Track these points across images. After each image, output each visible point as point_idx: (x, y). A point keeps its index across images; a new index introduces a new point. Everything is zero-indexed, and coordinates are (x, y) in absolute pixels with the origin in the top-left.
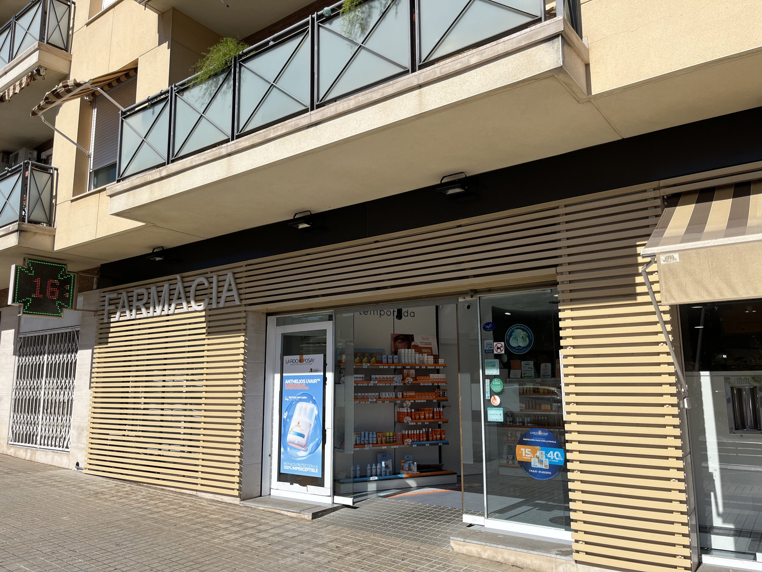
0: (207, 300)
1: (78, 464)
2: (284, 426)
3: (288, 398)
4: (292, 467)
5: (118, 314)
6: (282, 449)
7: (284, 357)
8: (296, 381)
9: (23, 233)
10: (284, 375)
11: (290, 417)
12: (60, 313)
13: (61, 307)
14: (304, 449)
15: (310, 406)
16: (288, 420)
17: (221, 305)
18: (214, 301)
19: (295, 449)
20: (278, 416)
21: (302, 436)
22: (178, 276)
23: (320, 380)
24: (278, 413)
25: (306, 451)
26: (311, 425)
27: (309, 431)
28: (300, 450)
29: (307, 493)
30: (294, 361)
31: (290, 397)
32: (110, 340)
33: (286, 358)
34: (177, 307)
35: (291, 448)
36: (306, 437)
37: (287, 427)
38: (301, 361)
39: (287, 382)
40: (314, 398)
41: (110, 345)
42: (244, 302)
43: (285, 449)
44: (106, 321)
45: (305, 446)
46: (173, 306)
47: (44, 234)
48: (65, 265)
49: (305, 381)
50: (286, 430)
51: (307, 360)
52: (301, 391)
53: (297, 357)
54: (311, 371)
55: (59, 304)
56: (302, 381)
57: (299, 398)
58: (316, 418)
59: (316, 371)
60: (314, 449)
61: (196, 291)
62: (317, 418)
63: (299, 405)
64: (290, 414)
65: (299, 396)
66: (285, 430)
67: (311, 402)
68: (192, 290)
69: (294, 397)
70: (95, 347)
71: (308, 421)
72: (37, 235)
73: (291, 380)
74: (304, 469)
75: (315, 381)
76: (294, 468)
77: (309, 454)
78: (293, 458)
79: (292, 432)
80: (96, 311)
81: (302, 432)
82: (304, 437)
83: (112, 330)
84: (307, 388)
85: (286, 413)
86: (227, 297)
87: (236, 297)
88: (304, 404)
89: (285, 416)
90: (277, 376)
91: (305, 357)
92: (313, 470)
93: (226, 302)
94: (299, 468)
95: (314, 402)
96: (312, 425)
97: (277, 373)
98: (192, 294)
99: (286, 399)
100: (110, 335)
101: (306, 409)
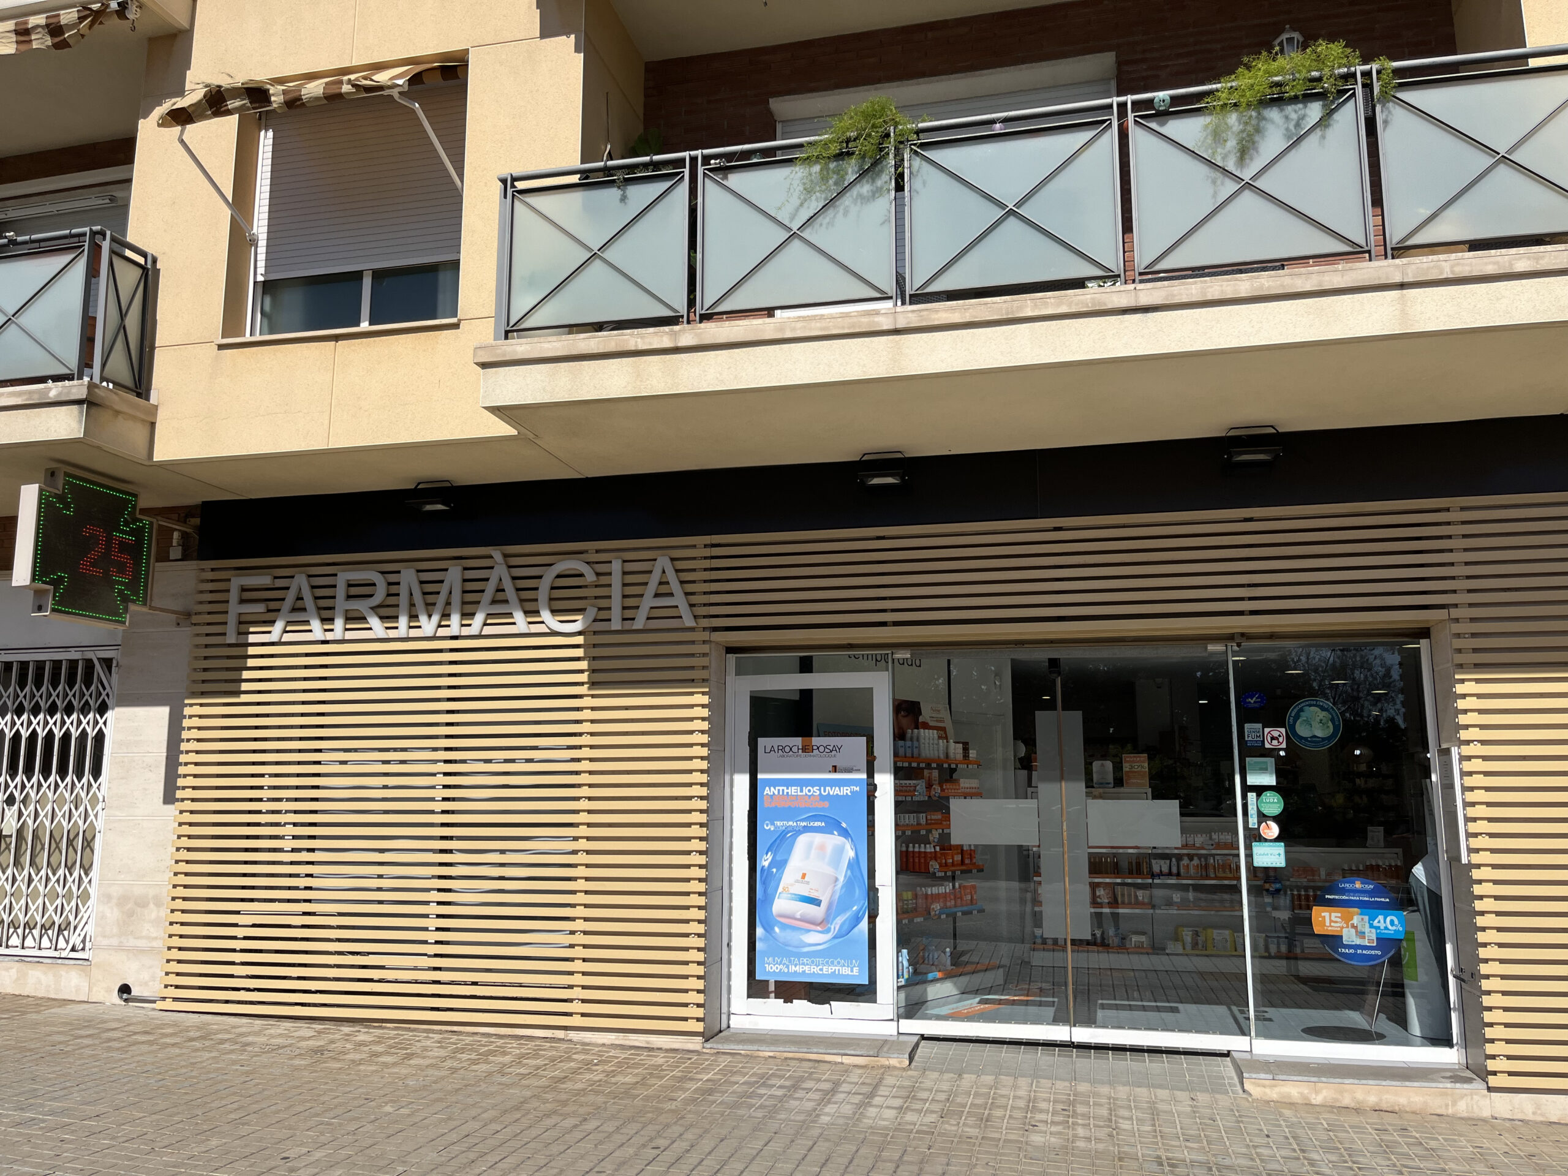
0: (592, 612)
1: (125, 989)
2: (764, 883)
3: (773, 824)
4: (788, 967)
5: (279, 625)
6: (759, 931)
7: (760, 740)
8: (793, 790)
9: (94, 410)
10: (760, 776)
11: (780, 864)
12: (120, 615)
13: (126, 600)
14: (819, 928)
15: (834, 840)
16: (774, 870)
17: (639, 624)
18: (616, 613)
19: (794, 928)
20: (747, 862)
21: (816, 902)
22: (496, 553)
23: (860, 790)
24: (746, 856)
25: (828, 931)
26: (837, 880)
27: (833, 893)
28: (809, 931)
29: (832, 1016)
30: (787, 749)
31: (778, 823)
32: (245, 686)
33: (762, 742)
34: (489, 621)
35: (784, 927)
36: (824, 905)
37: (773, 884)
38: (806, 749)
39: (766, 792)
40: (844, 825)
41: (244, 698)
42: (705, 623)
43: (768, 929)
44: (231, 639)
45: (823, 924)
46: (479, 618)
47: (134, 418)
48: (135, 496)
49: (820, 790)
50: (770, 891)
51: (821, 749)
52: (808, 810)
53: (798, 741)
54: (835, 769)
55: (121, 592)
56: (809, 791)
57: (804, 824)
58: (850, 866)
59: (849, 770)
60: (846, 927)
61: (553, 588)
62: (853, 865)
63: (803, 840)
64: (778, 858)
65: (802, 820)
66: (765, 891)
67: (835, 833)
68: (545, 585)
69: (791, 823)
70: (187, 701)
71: (830, 871)
72: (120, 417)
73: (781, 788)
74: (821, 970)
75: (846, 791)
76: (793, 969)
77: (835, 937)
78: (790, 948)
79: (784, 895)
80: (188, 615)
81: (814, 895)
82: (819, 906)
83: (251, 663)
84: (826, 804)
85: (770, 856)
86: (652, 608)
87: (684, 610)
88: (818, 838)
89: (765, 861)
90: (742, 782)
91: (816, 741)
92: (846, 971)
93: (648, 618)
94: (806, 968)
95: (845, 833)
96: (841, 879)
97: (741, 771)
98: (543, 594)
99: (765, 826)
100: (246, 675)
101: (822, 848)
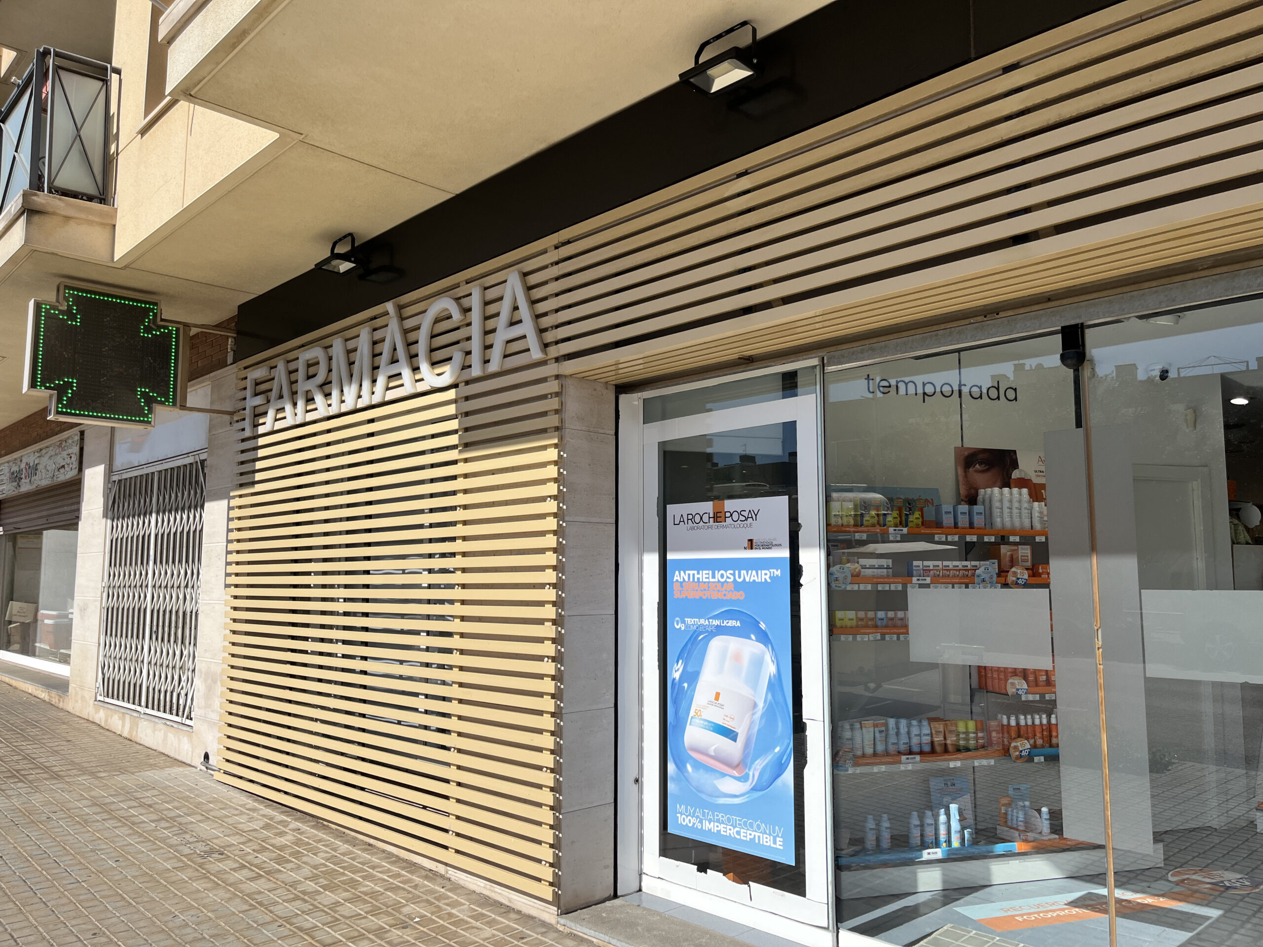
0: (458, 357)
1: (206, 757)
2: (674, 702)
3: (683, 622)
4: (701, 822)
5: (271, 413)
6: (671, 767)
7: (669, 507)
8: (704, 576)
9: (36, 218)
10: (670, 556)
11: (692, 677)
14: (735, 773)
15: (751, 647)
16: (686, 685)
18: (475, 359)
19: (708, 769)
20: (657, 671)
21: (730, 734)
22: (389, 306)
23: (782, 573)
25: (744, 779)
26: (755, 705)
27: (752, 723)
28: (724, 775)
30: (697, 518)
31: (689, 621)
33: (674, 510)
34: (391, 385)
36: (741, 739)
37: (684, 704)
38: (718, 517)
39: (677, 577)
40: (763, 626)
41: (258, 488)
42: (554, 351)
43: (681, 767)
44: (248, 433)
45: (741, 765)
46: (381, 381)
47: (90, 223)
49: (734, 575)
50: (681, 712)
51: (735, 516)
52: (720, 603)
53: (707, 507)
54: (751, 545)
56: (722, 576)
57: (716, 622)
59: (768, 546)
63: (717, 644)
64: (690, 669)
65: (715, 617)
67: (753, 637)
69: (702, 621)
70: (232, 494)
71: (746, 691)
73: (691, 572)
74: (738, 833)
75: (764, 576)
76: (707, 826)
77: (754, 789)
78: (703, 796)
79: (697, 721)
80: (231, 414)
82: (735, 740)
83: (261, 453)
84: (741, 595)
85: (680, 666)
86: (508, 342)
88: (733, 643)
89: (675, 672)
90: (651, 561)
91: (730, 505)
92: (767, 840)
94: (722, 827)
95: (764, 638)
97: (651, 551)
98: (422, 348)
99: (676, 625)
100: (259, 465)
101: (737, 657)
